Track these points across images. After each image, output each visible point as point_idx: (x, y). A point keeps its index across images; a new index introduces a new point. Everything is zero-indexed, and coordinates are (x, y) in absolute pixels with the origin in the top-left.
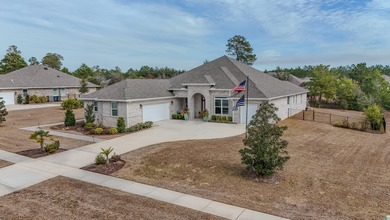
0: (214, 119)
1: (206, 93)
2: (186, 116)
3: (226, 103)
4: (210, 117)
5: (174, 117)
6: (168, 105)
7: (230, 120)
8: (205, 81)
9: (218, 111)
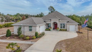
0: (61, 30)
1: (57, 22)
2: (51, 29)
3: (64, 25)
4: (59, 30)
5: (46, 30)
6: (44, 26)
7: (66, 30)
8: (57, 18)
9: (61, 27)
